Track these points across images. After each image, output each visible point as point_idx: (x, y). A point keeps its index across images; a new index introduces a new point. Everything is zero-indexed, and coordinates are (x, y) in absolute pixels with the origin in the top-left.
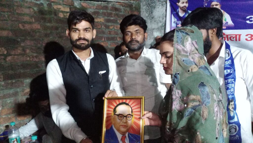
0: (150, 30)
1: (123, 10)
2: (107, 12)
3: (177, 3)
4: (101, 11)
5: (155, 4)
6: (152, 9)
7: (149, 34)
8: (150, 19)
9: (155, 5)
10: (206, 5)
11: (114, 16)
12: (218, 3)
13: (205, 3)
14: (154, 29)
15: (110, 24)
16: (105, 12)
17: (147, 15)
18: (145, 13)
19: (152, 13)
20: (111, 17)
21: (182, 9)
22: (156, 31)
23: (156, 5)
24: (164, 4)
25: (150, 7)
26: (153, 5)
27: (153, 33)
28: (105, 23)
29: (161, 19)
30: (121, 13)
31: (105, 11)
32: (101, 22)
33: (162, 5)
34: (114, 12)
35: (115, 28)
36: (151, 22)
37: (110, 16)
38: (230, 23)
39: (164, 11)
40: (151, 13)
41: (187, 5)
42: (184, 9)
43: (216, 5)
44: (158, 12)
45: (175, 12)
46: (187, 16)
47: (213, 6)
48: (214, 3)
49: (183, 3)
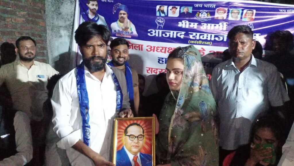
0: (56, 27)
1: (23, 1)
3: (87, 4)
6: (60, 4)
7: (55, 31)
8: (57, 15)
10: (115, 12)
11: (12, 6)
12: (126, 13)
13: (114, 9)
14: (61, 27)
15: (6, 16)
17: (53, 9)
18: (50, 6)
19: (59, 8)
21: (92, 11)
22: (63, 29)
24: (73, 2)
27: (59, 31)
29: (69, 17)
30: (20, 4)
35: (13, 21)
36: (57, 18)
37: (7, 6)
38: (135, 33)
39: (73, 9)
40: (57, 8)
41: (97, 8)
42: (93, 12)
43: (124, 14)
44: (67, 8)
45: (84, 13)
46: (96, 19)
47: (121, 14)
48: (122, 12)
49: (93, 5)
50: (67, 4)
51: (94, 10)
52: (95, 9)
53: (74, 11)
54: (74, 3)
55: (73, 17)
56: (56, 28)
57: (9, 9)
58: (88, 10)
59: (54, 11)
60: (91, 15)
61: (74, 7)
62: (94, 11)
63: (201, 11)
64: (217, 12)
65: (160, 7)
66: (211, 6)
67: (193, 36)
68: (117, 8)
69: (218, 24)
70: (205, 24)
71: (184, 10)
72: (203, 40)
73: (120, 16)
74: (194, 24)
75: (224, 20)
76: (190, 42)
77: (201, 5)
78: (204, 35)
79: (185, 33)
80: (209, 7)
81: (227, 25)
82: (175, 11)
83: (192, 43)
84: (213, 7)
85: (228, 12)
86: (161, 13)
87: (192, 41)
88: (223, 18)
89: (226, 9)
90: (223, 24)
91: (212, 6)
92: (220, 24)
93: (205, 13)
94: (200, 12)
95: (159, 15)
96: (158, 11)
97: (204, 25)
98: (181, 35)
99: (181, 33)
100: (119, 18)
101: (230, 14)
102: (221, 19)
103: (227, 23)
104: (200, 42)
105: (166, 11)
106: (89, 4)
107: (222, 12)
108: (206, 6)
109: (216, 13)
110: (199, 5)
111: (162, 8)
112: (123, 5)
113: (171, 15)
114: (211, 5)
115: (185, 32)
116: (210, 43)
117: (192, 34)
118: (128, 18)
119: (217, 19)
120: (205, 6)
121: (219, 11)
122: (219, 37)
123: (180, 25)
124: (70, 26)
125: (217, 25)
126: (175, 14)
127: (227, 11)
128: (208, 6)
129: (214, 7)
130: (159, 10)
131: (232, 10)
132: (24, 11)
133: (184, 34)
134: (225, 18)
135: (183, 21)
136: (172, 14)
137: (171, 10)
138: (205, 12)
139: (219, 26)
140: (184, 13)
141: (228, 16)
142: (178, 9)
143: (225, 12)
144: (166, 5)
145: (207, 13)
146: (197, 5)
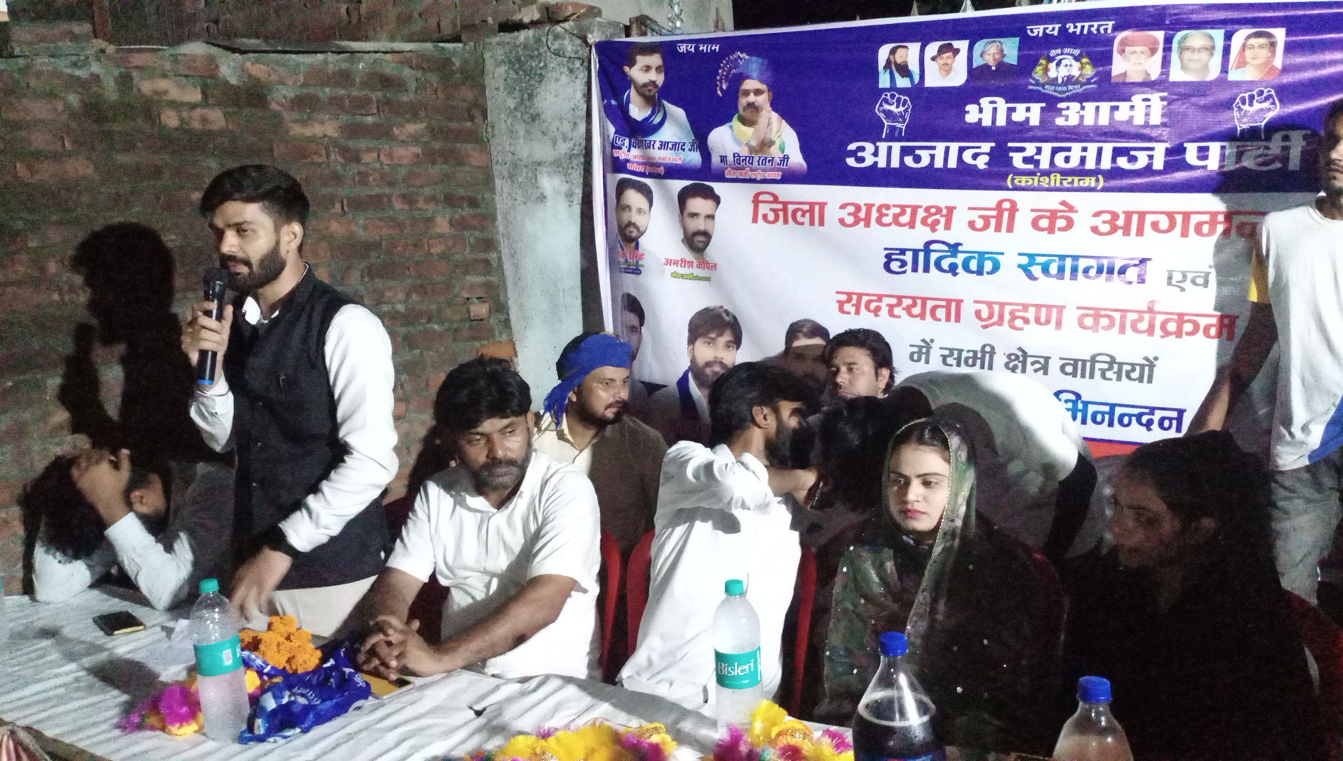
0: (526, 166)
1: (413, 85)
2: (349, 96)
3: (626, 69)
4: (324, 92)
5: (542, 65)
6: (532, 82)
7: (520, 180)
8: (524, 121)
9: (541, 68)
10: (724, 87)
11: (378, 108)
12: (763, 87)
13: (721, 79)
14: (539, 164)
15: (362, 144)
16: (342, 96)
17: (511, 103)
18: (502, 94)
19: (531, 96)
20: (367, 115)
21: (642, 90)
22: (548, 172)
23: (546, 66)
24: (578, 69)
25: (524, 71)
26: (534, 64)
27: (536, 178)
28: (342, 141)
29: (566, 127)
30: (405, 98)
31: (342, 92)
32: (325, 136)
33: (571, 71)
34: (380, 94)
35: (382, 158)
36: (528, 132)
37: (363, 112)
38: (797, 159)
40: (526, 96)
41: (660, 79)
42: (647, 93)
43: (758, 92)
45: (613, 102)
46: (657, 119)
47: (747, 93)
48: (750, 84)
49: (648, 68)
50: (557, 80)
51: (651, 88)
52: (653, 83)
54: (582, 75)
56: (525, 170)
57: (370, 119)
58: (629, 88)
59: (515, 109)
60: (640, 109)
61: (583, 87)
62: (650, 91)
64: (1122, 52)
65: (893, 51)
66: (1094, 30)
67: (1027, 160)
68: (734, 71)
69: (1128, 99)
70: (1075, 106)
72: (1065, 173)
73: (743, 101)
74: (1028, 110)
76: (1013, 180)
77: (1054, 29)
78: (1069, 149)
79: (992, 148)
80: (1085, 32)
81: (1165, 103)
82: (949, 61)
83: (1023, 184)
84: (1102, 32)
87: (1024, 179)
88: (1148, 75)
90: (1148, 100)
91: (1099, 26)
92: (1137, 99)
94: (1050, 59)
95: (888, 85)
96: (885, 68)
97: (1068, 108)
98: (979, 155)
99: (979, 147)
100: (741, 109)
102: (1139, 79)
103: (1165, 94)
104: (1056, 179)
108: (1075, 27)
109: (1116, 56)
110: (1045, 29)
111: (899, 57)
112: (754, 59)
113: (934, 79)
114: (1096, 27)
115: (993, 144)
116: (1097, 180)
117: (1022, 150)
118: (772, 105)
119: (1121, 80)
120: (1071, 31)
121: (1127, 49)
122: (1132, 153)
123: (972, 114)
125: (1124, 106)
126: (952, 74)
127: (1161, 46)
128: (1083, 27)
129: (1106, 30)
130: (888, 65)
131: (1184, 38)
132: (415, 123)
133: (988, 151)
134: (1155, 74)
135: (985, 101)
136: (938, 75)
137: (933, 59)
138: (1072, 55)
139: (1132, 107)
140: (987, 67)
143: (1153, 51)
144: (913, 40)
145: (1077, 59)
146: (1038, 30)
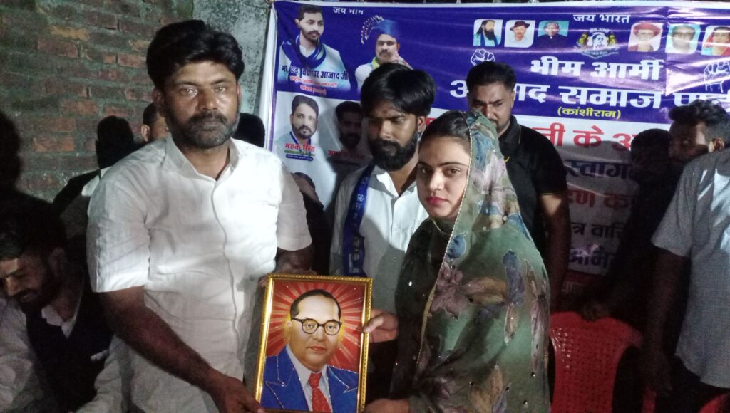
1: (143, 13)
2: (99, 14)
3: (297, 21)
5: (236, 10)
6: (229, 22)
9: (236, 13)
10: (366, 38)
11: (118, 25)
12: (394, 40)
13: (364, 32)
15: (103, 49)
16: (93, 12)
20: (110, 29)
21: (308, 36)
23: (239, 12)
24: (263, 15)
25: (223, 14)
26: (230, 10)
28: (91, 45)
29: (252, 54)
30: (137, 21)
31: (94, 9)
32: (78, 39)
33: (257, 16)
34: (120, 15)
35: (119, 61)
37: (108, 26)
39: (262, 33)
41: (321, 30)
42: (312, 38)
43: (389, 43)
44: (245, 32)
45: (289, 43)
46: (319, 56)
47: (382, 43)
48: (385, 37)
49: (312, 22)
50: (246, 22)
51: (314, 35)
52: (316, 32)
53: (264, 37)
54: (265, 20)
55: (261, 54)
57: (112, 32)
58: (299, 34)
60: (307, 49)
61: (265, 28)
62: (314, 37)
63: (591, 30)
64: (636, 33)
65: (484, 23)
66: (617, 20)
67: (570, 97)
68: (373, 28)
69: (638, 62)
70: (604, 65)
71: (548, 29)
72: (596, 107)
73: (379, 48)
74: (573, 66)
75: (652, 55)
76: (561, 110)
77: (591, 17)
78: (599, 92)
79: (548, 89)
80: (612, 21)
81: (662, 66)
82: (522, 32)
83: (568, 113)
84: (623, 22)
85: (665, 34)
86: (486, 39)
87: (569, 110)
88: (652, 48)
89: (660, 25)
90: (651, 64)
91: (621, 18)
92: (644, 63)
93: (602, 36)
94: (589, 34)
95: (479, 44)
96: (478, 33)
97: (599, 66)
98: (539, 94)
99: (540, 88)
100: (378, 54)
101: (669, 37)
102: (646, 50)
103: (662, 61)
104: (590, 111)
105: (498, 34)
106: (301, 19)
107: (649, 34)
108: (605, 17)
109: (632, 36)
110: (585, 17)
111: (488, 27)
112: (388, 21)
114: (619, 17)
115: (549, 87)
116: (617, 114)
117: (568, 91)
118: (399, 52)
119: (634, 50)
120: (603, 19)
121: (640, 31)
122: (640, 97)
123: (535, 68)
124: (253, 75)
125: (636, 67)
126: (523, 40)
127: (662, 31)
128: (610, 18)
129: (625, 20)
130: (480, 31)
131: (675, 28)
132: (144, 40)
133: (545, 90)
134: (656, 48)
135: (544, 59)
136: (514, 40)
137: (511, 29)
138: (604, 33)
139: (641, 68)
140: (546, 37)
141: (663, 42)
142: (531, 29)
143: (656, 34)
144: (498, 17)
145: (607, 35)
146: (581, 17)
